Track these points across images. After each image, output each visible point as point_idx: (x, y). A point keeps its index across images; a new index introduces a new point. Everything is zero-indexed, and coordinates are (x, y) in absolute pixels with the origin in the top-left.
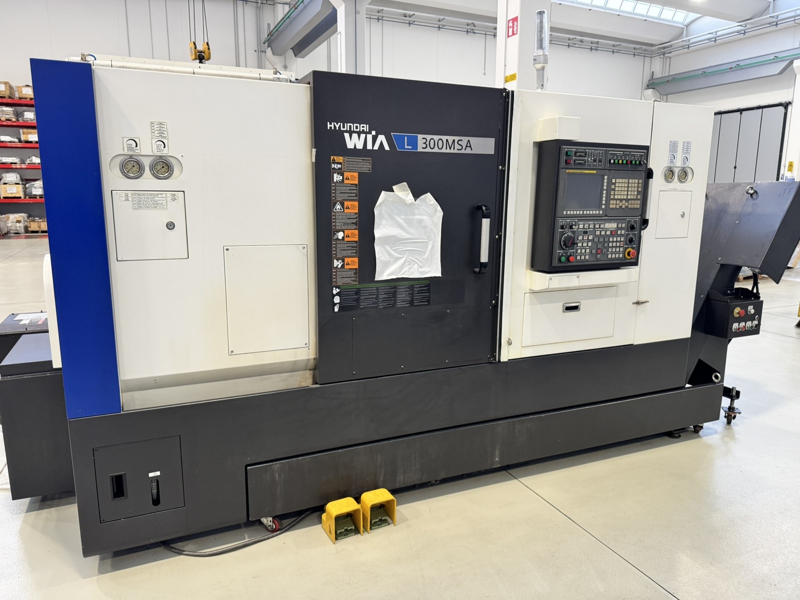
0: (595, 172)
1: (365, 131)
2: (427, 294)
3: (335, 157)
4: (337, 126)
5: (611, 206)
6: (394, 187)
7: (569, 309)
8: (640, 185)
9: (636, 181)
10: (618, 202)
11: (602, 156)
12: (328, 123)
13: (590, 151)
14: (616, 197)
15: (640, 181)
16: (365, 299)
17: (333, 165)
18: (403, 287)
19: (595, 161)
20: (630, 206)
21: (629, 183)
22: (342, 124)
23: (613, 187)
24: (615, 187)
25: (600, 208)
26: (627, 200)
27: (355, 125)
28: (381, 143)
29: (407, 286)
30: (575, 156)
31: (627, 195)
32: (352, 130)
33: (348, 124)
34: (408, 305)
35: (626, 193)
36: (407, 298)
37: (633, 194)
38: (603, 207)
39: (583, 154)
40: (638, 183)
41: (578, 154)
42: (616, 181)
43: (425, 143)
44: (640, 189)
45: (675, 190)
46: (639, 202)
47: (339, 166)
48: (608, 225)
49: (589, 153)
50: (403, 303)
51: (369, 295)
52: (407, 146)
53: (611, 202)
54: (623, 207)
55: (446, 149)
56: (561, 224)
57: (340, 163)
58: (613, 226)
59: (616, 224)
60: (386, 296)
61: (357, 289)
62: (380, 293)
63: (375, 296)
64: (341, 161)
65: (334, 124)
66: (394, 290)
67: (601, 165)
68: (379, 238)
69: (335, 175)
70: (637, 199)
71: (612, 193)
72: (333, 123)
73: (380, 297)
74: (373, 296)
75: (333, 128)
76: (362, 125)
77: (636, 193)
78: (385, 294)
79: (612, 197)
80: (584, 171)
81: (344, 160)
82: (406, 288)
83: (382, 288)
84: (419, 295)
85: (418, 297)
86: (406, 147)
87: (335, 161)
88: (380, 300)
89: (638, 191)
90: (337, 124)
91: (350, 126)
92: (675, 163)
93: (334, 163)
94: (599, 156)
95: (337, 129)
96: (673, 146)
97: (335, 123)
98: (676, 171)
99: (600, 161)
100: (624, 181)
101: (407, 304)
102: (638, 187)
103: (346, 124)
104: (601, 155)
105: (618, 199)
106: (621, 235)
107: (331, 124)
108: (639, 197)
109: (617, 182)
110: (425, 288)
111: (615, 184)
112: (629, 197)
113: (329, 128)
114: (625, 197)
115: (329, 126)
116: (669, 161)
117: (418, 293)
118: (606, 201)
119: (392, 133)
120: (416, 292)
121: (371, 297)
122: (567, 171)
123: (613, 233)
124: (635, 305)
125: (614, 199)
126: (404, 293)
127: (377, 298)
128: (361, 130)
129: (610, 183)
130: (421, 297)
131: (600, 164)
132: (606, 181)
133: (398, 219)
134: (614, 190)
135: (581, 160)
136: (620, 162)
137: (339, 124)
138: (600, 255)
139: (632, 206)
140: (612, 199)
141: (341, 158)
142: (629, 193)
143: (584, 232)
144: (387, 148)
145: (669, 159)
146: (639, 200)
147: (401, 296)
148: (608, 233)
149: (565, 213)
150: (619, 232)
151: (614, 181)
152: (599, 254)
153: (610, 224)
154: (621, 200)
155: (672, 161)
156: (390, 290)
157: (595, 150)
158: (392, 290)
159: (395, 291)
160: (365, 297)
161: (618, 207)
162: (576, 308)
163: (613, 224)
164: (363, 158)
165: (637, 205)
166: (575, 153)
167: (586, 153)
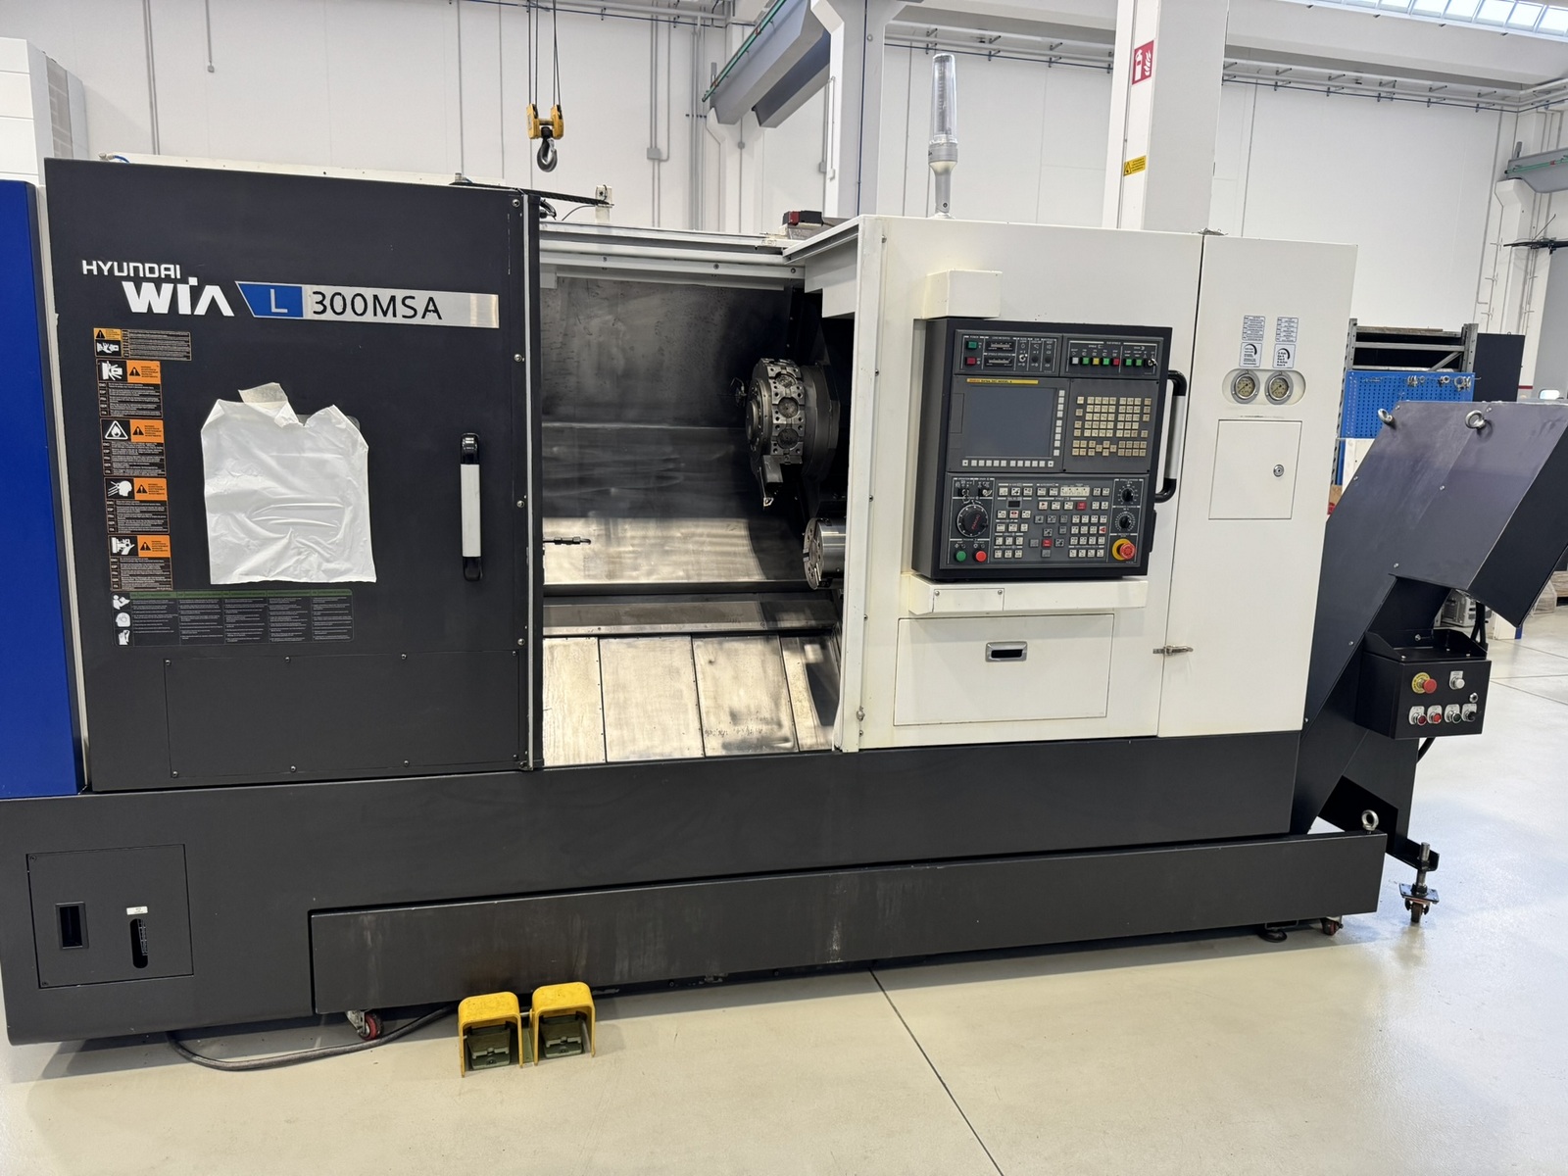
0: (1036, 382)
1: (173, 277)
2: (345, 618)
3: (104, 331)
4: (106, 269)
5: (1075, 452)
6: (242, 393)
7: (998, 655)
8: (1147, 410)
9: (1138, 401)
10: (1092, 444)
11: (1052, 350)
12: (84, 262)
13: (1024, 340)
14: (1087, 433)
15: (1147, 401)
16: (193, 621)
17: (99, 345)
18: (284, 601)
19: (1035, 359)
20: (1121, 453)
21: (1118, 405)
22: (116, 264)
23: (1079, 412)
24: (1085, 412)
25: (1048, 455)
26: (1114, 440)
27: (147, 266)
28: (213, 302)
29: (294, 600)
30: (987, 350)
31: (1115, 429)
32: (141, 275)
33: (132, 265)
34: (300, 639)
35: (1111, 425)
36: (296, 624)
37: (1129, 426)
38: (1057, 453)
39: (1006, 346)
40: (1142, 405)
41: (994, 346)
42: (1086, 400)
43: (321, 303)
44: (1146, 418)
45: (1258, 418)
46: (1144, 444)
47: (114, 348)
48: (1066, 491)
49: (1020, 344)
50: (286, 635)
51: (202, 614)
52: (276, 307)
53: (1076, 443)
54: (1106, 453)
55: (375, 314)
56: (957, 485)
57: (117, 342)
58: (1082, 491)
59: (1088, 489)
60: (243, 618)
61: (170, 600)
62: (228, 612)
63: (216, 617)
64: (119, 338)
65: (98, 264)
66: (262, 606)
67: (1050, 368)
68: (216, 497)
69: (106, 367)
70: (1139, 439)
71: (1078, 424)
72: (94, 263)
73: (229, 619)
74: (212, 617)
75: (95, 273)
76: (163, 266)
77: (1136, 426)
78: (240, 613)
79: (1077, 433)
80: (1009, 381)
81: (124, 336)
82: (291, 603)
83: (232, 601)
84: (325, 618)
85: (323, 624)
86: (274, 310)
87: (103, 336)
88: (229, 626)
89: (1141, 421)
90: (105, 265)
91: (136, 269)
92: (1257, 362)
93: (101, 342)
94: (1046, 349)
95: (106, 273)
96: (1253, 327)
97: (100, 263)
98: (1263, 379)
99: (1048, 360)
100: (1106, 400)
101: (295, 636)
102: (1142, 414)
103: (125, 264)
104: (1049, 347)
105: (1094, 438)
106: (1100, 512)
107: (89, 263)
108: (1144, 434)
109: (1089, 402)
110: (339, 606)
111: (1083, 406)
112: (1119, 434)
113: (85, 272)
114: (1110, 434)
115: (85, 267)
116: (1243, 357)
117: (322, 615)
118: (1063, 440)
119: (237, 282)
120: (319, 613)
121: (206, 617)
122: (968, 380)
123: (1081, 507)
124: (1160, 656)
125: (1082, 438)
126: (289, 613)
127: (221, 621)
128: (163, 276)
129: (1070, 403)
130: (331, 623)
131: (1048, 365)
132: (1061, 400)
133: (264, 456)
134: (1082, 419)
135: (1002, 359)
136: (1096, 361)
137: (110, 264)
138: (1049, 551)
139: (1128, 453)
140: (1077, 438)
141: (118, 331)
142: (1120, 426)
143: (1010, 502)
144: (227, 310)
145: (1243, 353)
146: (1144, 439)
147: (280, 619)
148: (1069, 506)
149: (965, 463)
150: (1096, 506)
151: (1081, 400)
152: (1047, 548)
153: (1073, 489)
154: (1100, 440)
155: (1248, 358)
156: (253, 606)
157: (1034, 338)
158: (257, 606)
159: (266, 608)
160: (192, 617)
161: (1091, 453)
162: (1017, 654)
163: (1080, 489)
164: (171, 333)
165: (1141, 450)
166: (988, 344)
167: (1013, 344)
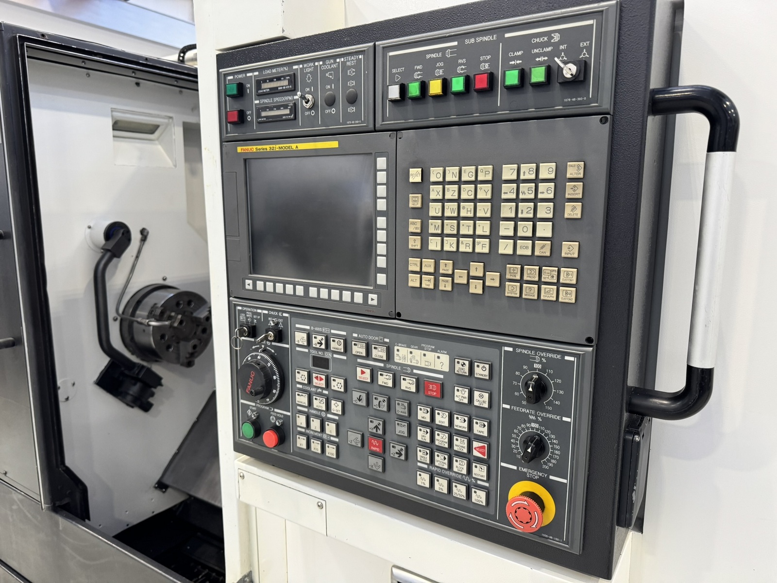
0: (335, 144)
5: (414, 281)
8: (574, 190)
10: (445, 266)
11: (357, 78)
13: (309, 68)
14: (434, 244)
15: (574, 170)
19: (329, 100)
21: (496, 182)
23: (415, 201)
24: (426, 201)
25: (368, 284)
26: (491, 260)
30: (260, 96)
31: (494, 237)
38: (381, 279)
39: (284, 84)
40: (559, 180)
41: (266, 86)
42: (425, 175)
44: (572, 211)
49: (304, 75)
53: (414, 264)
54: (476, 288)
56: (242, 318)
58: (433, 361)
67: (356, 116)
70: (554, 259)
71: (415, 225)
79: (415, 243)
80: (294, 146)
89: (556, 220)
94: (347, 78)
99: (353, 100)
102: (559, 201)
104: (351, 73)
105: (449, 255)
106: (469, 410)
111: (423, 186)
112: (505, 248)
114: (483, 247)
118: (391, 255)
122: (239, 149)
123: (432, 392)
125: (422, 253)
129: (398, 183)
131: (352, 109)
132: (382, 177)
134: (422, 213)
135: (278, 108)
138: (378, 461)
143: (314, 358)
148: (408, 385)
149: (249, 284)
150: (461, 395)
151: (415, 176)
152: (376, 453)
153: (417, 353)
161: (446, 284)
163: (431, 355)
166: (259, 83)
167: (293, 79)
